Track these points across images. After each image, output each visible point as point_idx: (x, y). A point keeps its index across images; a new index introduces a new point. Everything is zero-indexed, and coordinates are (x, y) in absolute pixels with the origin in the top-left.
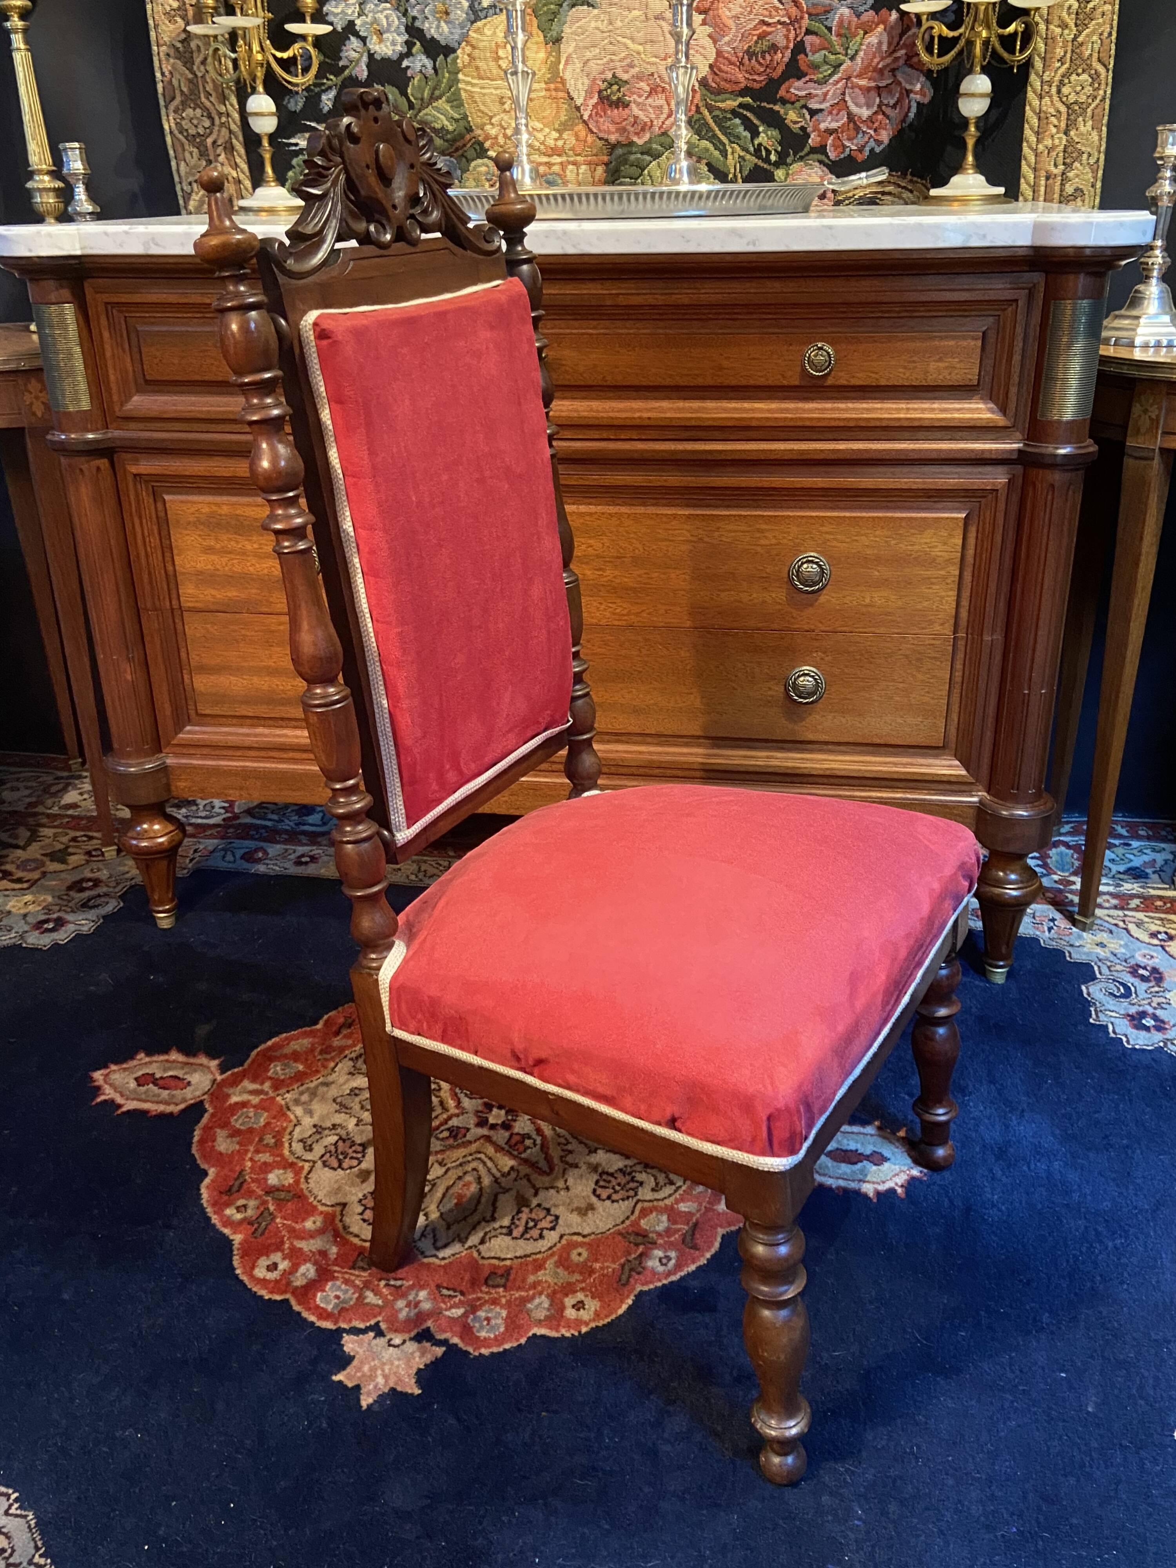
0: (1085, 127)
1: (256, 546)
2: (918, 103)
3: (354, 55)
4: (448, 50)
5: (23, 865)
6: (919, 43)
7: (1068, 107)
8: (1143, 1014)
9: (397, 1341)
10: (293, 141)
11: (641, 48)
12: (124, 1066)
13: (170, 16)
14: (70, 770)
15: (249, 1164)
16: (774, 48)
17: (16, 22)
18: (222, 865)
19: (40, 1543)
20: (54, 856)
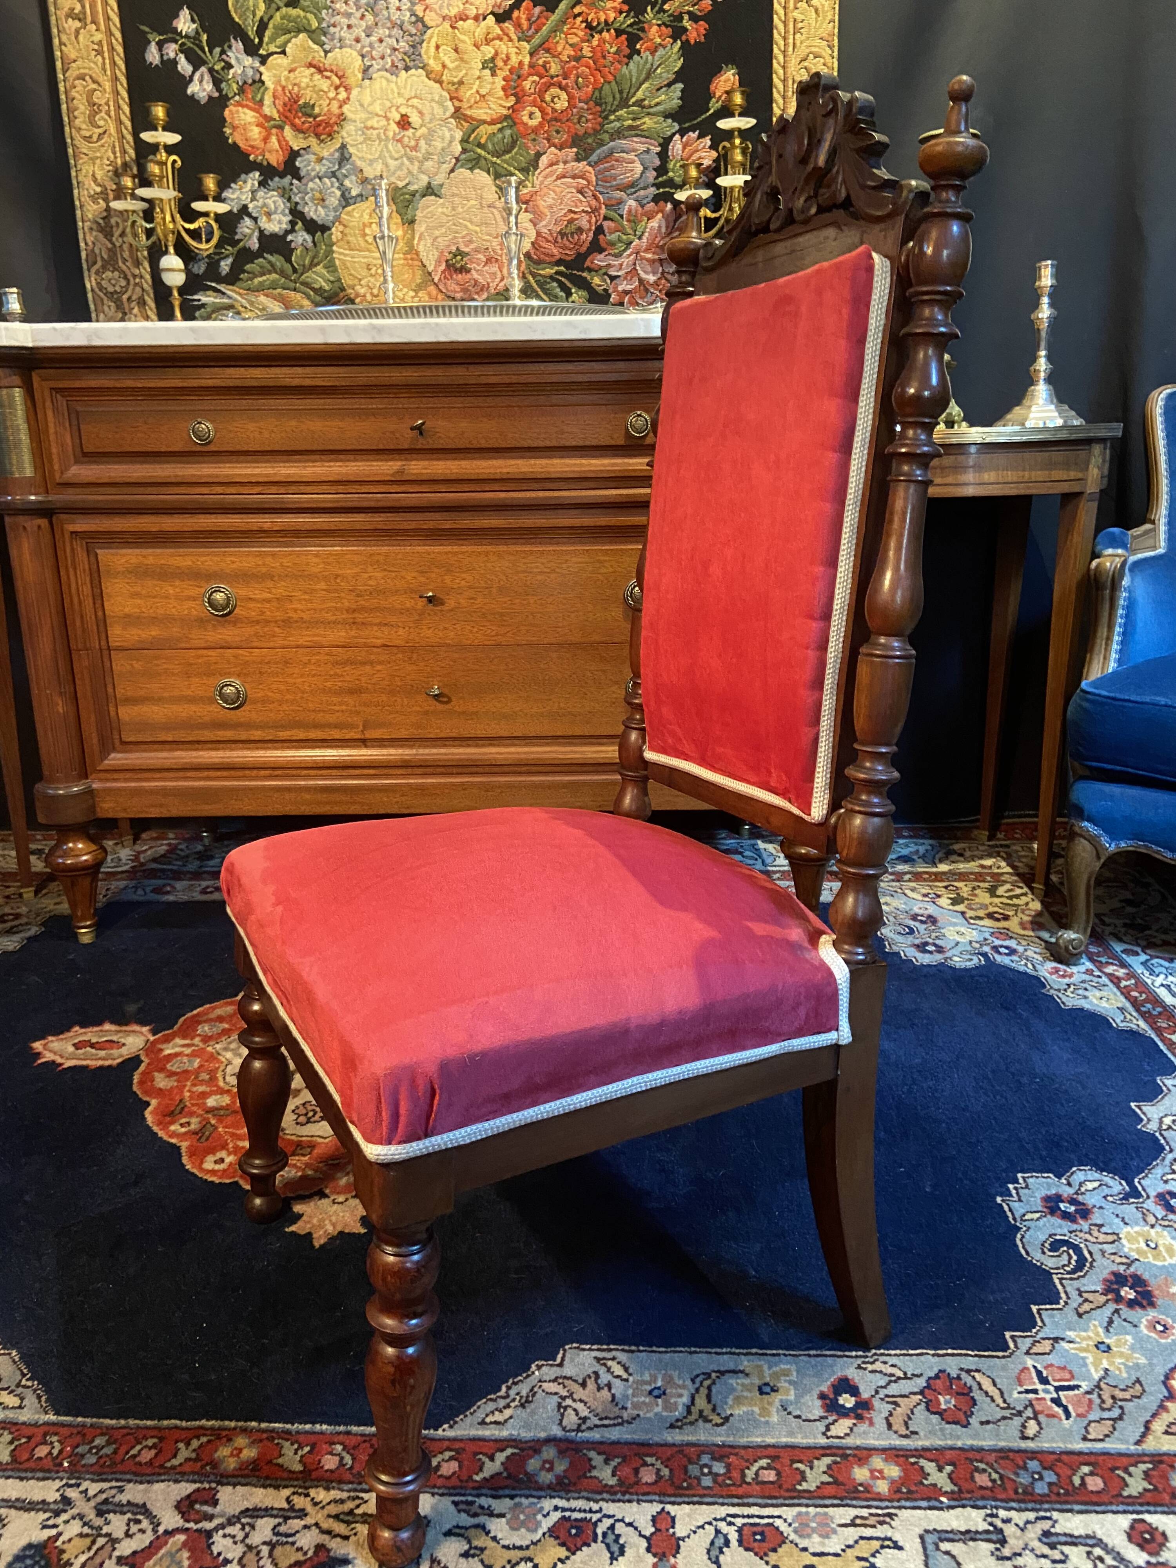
1: (177, 590)
3: (247, 231)
4: (325, 229)
8: (926, 944)
9: (341, 1199)
10: (196, 297)
11: (478, 229)
12: (61, 1036)
13: (94, 198)
15: (187, 1094)
16: (580, 230)
18: (135, 898)
19: (25, 1371)
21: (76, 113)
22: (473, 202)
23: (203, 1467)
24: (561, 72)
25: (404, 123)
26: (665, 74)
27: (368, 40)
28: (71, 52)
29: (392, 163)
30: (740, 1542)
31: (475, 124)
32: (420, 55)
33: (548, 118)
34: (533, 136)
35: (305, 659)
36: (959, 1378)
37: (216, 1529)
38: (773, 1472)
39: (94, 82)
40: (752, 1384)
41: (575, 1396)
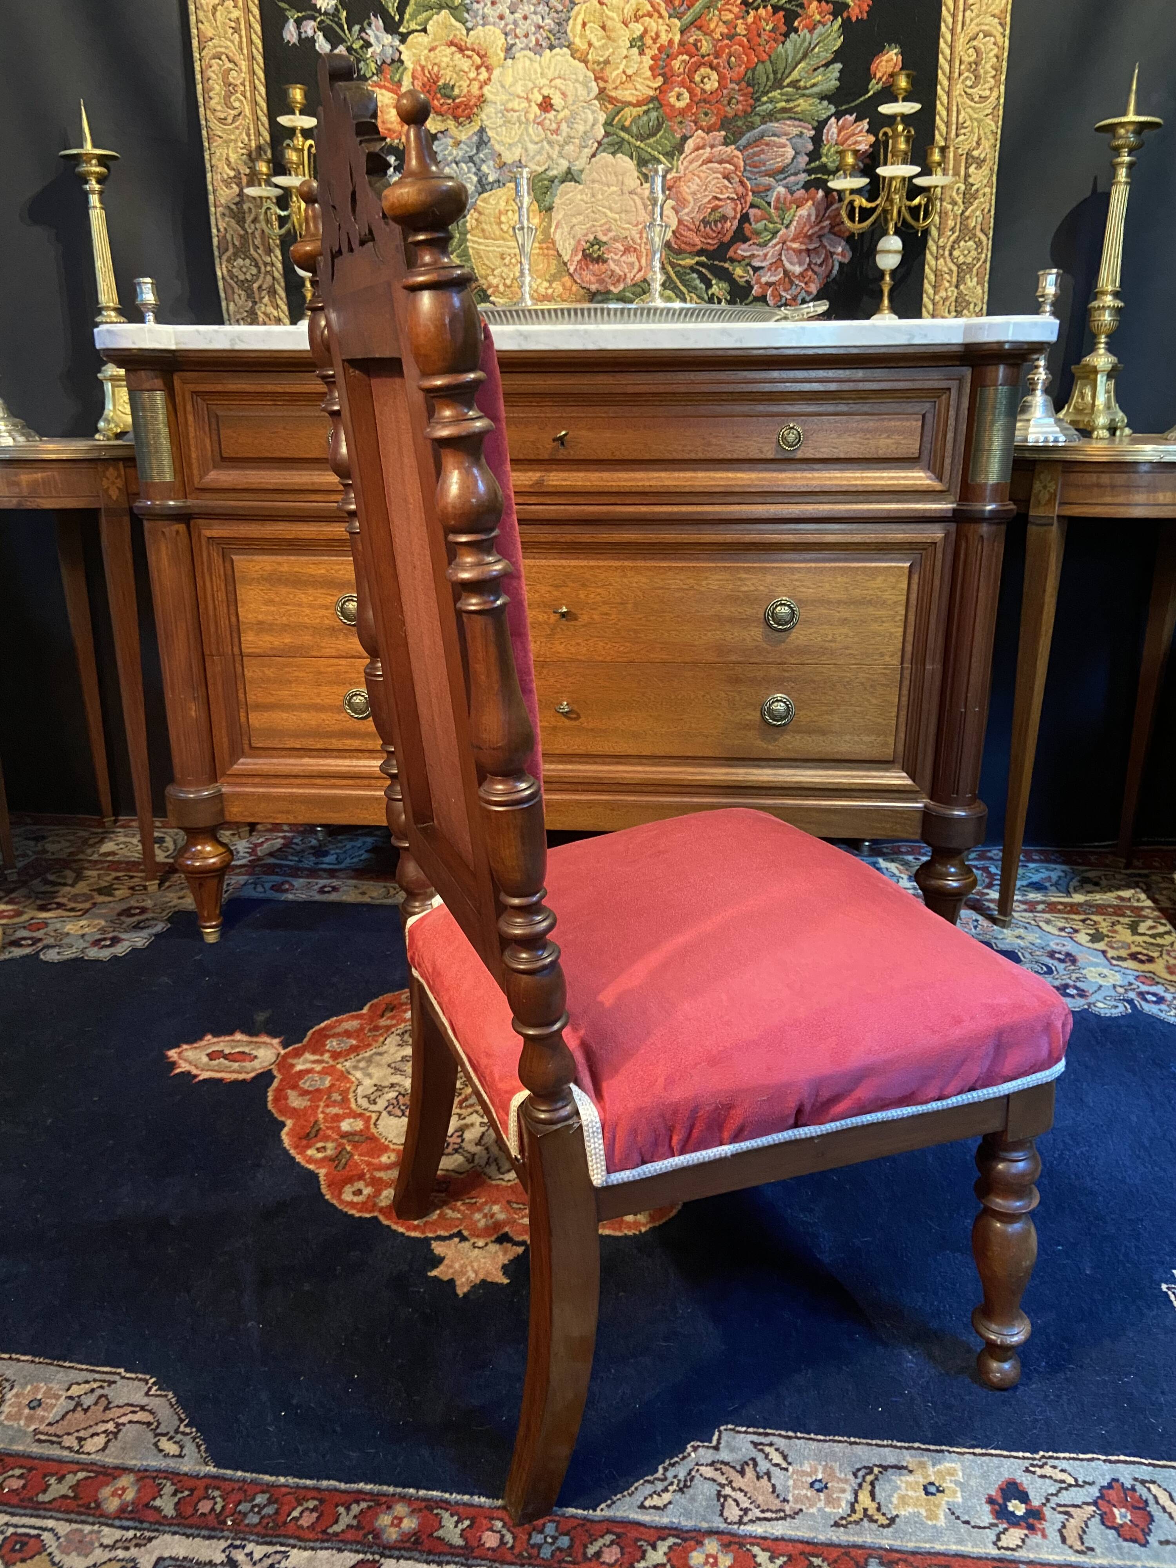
0: (971, 282)
1: (311, 598)
2: (841, 264)
5: (74, 899)
6: (843, 212)
7: (959, 266)
8: (1066, 986)
9: (481, 1243)
11: (617, 216)
12: (196, 1045)
13: (227, 183)
14: (104, 827)
15: (321, 1116)
16: (724, 218)
17: (94, 185)
18: (254, 895)
19: (183, 1416)
20: (101, 891)
21: (211, 94)
22: (613, 189)
23: (365, 1536)
24: (712, 51)
25: (546, 105)
26: (823, 53)
27: (512, 17)
28: (208, 29)
29: (531, 146)
31: (619, 106)
32: (565, 32)
33: (696, 99)
34: (679, 119)
36: (1133, 1489)
39: (230, 61)
40: (917, 1483)
41: (734, 1485)
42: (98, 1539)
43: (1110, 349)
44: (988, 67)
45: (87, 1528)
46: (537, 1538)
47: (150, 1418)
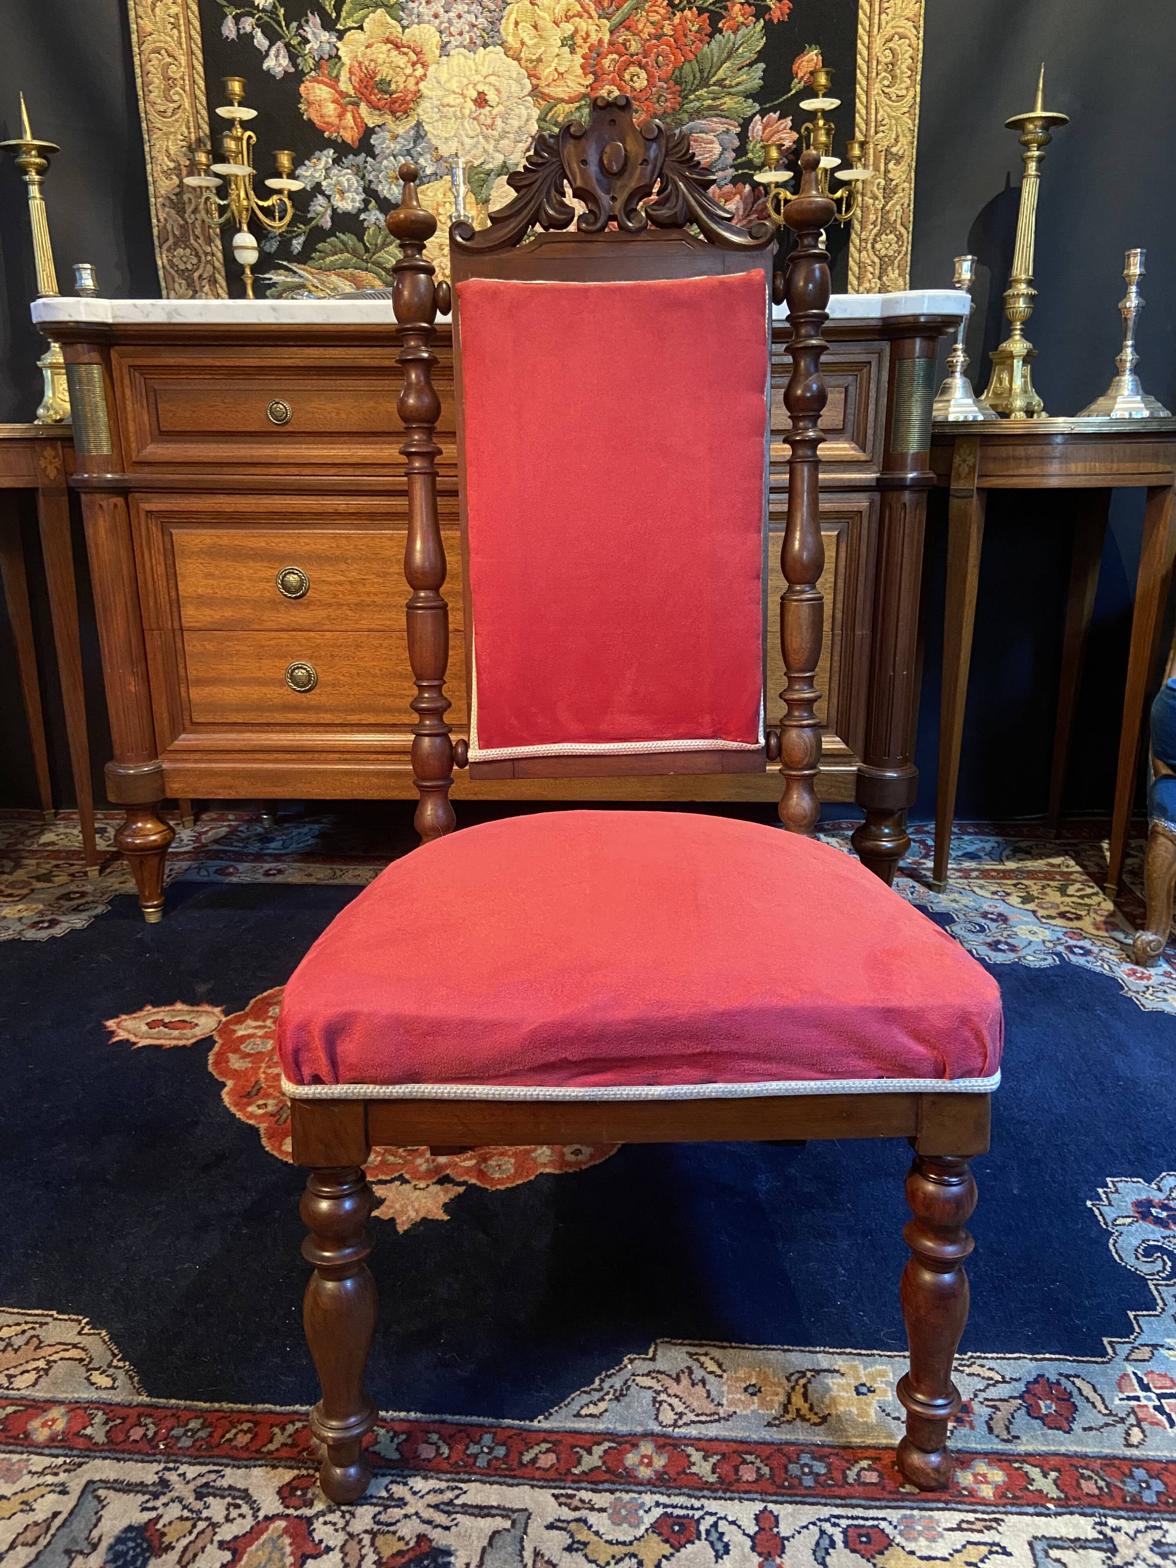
0: (893, 274)
1: (251, 571)
3: (320, 209)
5: (12, 885)
6: (769, 205)
7: (881, 259)
8: (998, 942)
9: (422, 1185)
10: (267, 276)
12: (135, 1015)
13: (167, 174)
14: (44, 820)
15: (263, 1076)
17: (34, 176)
18: (198, 878)
19: (116, 1351)
20: (39, 878)
21: (151, 88)
23: (300, 1452)
24: (641, 51)
25: (481, 101)
26: (747, 53)
27: (446, 16)
28: (147, 25)
29: (467, 141)
30: (846, 1544)
31: (553, 102)
32: (498, 31)
35: (376, 643)
36: (1058, 1383)
37: (317, 1516)
38: (875, 1474)
39: (169, 56)
40: (849, 1384)
41: (670, 1391)
42: (27, 1466)
43: (1025, 336)
44: (904, 67)
45: (15, 1457)
46: (473, 1449)
47: (83, 1355)
